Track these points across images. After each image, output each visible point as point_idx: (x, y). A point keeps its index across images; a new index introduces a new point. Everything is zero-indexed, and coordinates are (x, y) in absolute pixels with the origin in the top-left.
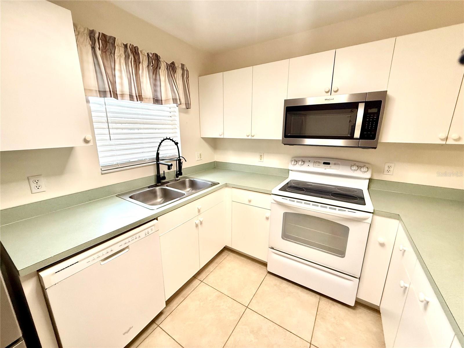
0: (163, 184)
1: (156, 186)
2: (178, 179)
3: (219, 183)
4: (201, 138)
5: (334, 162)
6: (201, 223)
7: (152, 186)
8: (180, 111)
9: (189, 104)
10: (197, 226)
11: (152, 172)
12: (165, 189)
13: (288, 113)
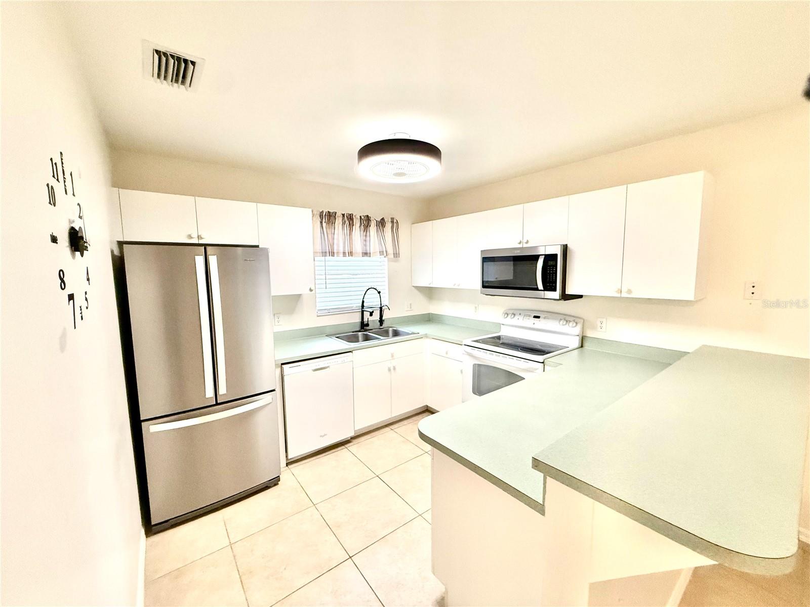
0: (366, 330)
1: (360, 331)
2: (382, 327)
3: (418, 333)
4: (413, 286)
5: (544, 316)
6: (394, 369)
7: (356, 332)
8: (389, 260)
9: (397, 254)
10: (389, 370)
11: (359, 320)
12: (367, 335)
13: (484, 263)
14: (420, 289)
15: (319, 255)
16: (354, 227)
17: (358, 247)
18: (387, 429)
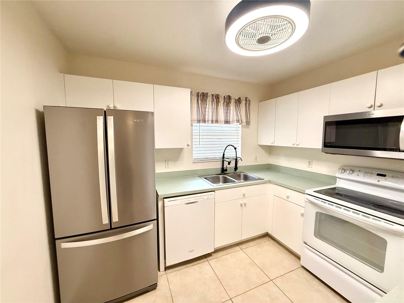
0: (225, 174)
1: (221, 174)
2: (236, 172)
3: (264, 179)
4: (258, 145)
5: (392, 175)
6: (245, 204)
7: (218, 174)
8: (242, 127)
9: (248, 122)
10: (241, 205)
11: (220, 166)
12: (225, 177)
13: (327, 127)
14: (263, 147)
15: (195, 122)
16: (220, 103)
17: (222, 117)
18: (237, 248)
